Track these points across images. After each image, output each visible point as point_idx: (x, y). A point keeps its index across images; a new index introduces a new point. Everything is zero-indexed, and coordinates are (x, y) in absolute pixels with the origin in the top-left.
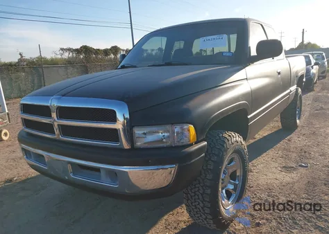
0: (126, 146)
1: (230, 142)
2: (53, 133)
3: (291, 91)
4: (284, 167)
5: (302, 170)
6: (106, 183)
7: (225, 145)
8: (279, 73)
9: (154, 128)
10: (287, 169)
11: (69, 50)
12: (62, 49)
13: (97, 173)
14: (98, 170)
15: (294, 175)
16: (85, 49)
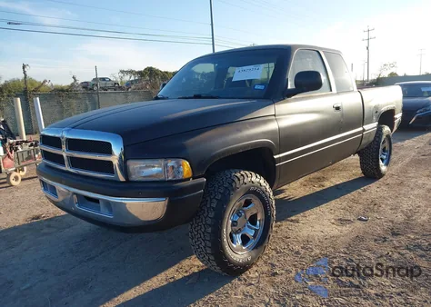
0: (122, 178)
1: (241, 182)
2: (63, 164)
3: (364, 130)
4: (340, 220)
5: (359, 224)
6: (105, 214)
7: (234, 185)
8: (338, 108)
9: (148, 162)
10: (342, 221)
11: (131, 72)
12: (122, 72)
13: (97, 204)
14: (97, 201)
15: (346, 229)
16: (151, 72)
